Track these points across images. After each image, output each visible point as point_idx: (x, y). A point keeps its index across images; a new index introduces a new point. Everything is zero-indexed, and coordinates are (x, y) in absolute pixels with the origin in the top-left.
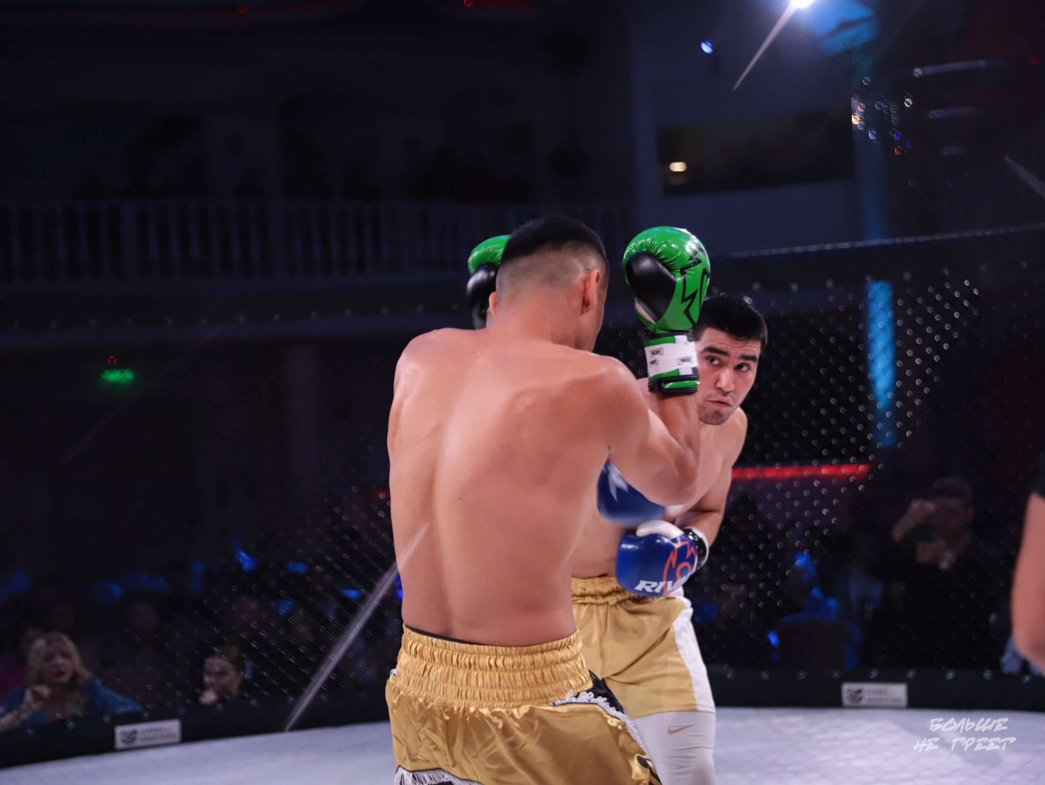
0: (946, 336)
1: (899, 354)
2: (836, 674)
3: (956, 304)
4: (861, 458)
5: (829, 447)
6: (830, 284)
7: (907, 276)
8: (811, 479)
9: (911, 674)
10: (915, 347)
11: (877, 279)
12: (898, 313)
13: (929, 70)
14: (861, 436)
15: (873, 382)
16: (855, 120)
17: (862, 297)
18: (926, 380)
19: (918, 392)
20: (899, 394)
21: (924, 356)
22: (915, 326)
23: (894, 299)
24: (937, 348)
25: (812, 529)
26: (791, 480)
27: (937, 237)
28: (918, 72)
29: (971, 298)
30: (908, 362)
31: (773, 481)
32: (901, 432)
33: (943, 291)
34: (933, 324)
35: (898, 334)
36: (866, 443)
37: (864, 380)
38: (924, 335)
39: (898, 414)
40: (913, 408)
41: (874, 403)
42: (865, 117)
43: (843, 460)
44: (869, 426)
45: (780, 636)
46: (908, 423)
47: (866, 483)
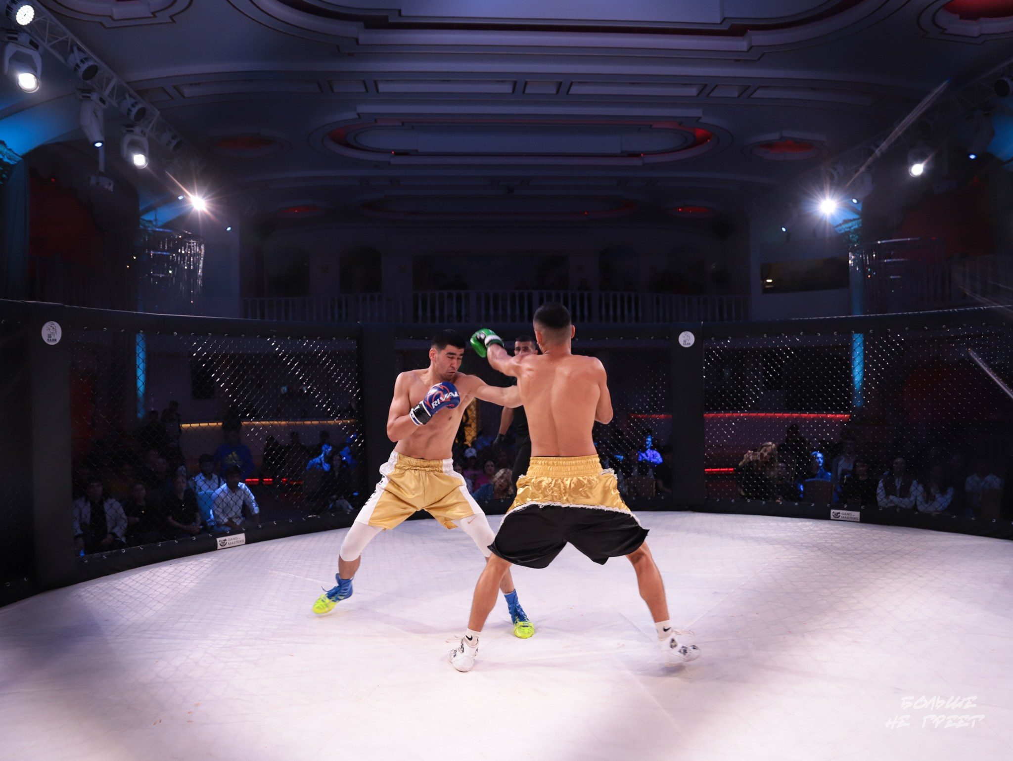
0: (888, 359)
1: (865, 366)
2: (828, 505)
3: (893, 344)
4: (846, 411)
5: (832, 406)
6: (835, 333)
7: (871, 331)
8: (823, 419)
9: (862, 507)
10: (873, 363)
11: (857, 332)
12: (866, 348)
13: (884, 242)
14: (846, 401)
15: (854, 378)
16: (850, 262)
17: (850, 340)
18: (878, 378)
19: (874, 383)
20: (865, 384)
21: (877, 367)
22: (873, 354)
23: (864, 341)
24: (883, 364)
25: (822, 441)
26: (814, 419)
27: (886, 314)
28: (879, 242)
29: (901, 342)
30: (870, 370)
31: (805, 419)
32: (865, 401)
33: (887, 338)
34: (882, 353)
35: (866, 357)
36: (849, 405)
37: (849, 377)
38: (878, 358)
39: (864, 393)
40: (871, 390)
41: (854, 387)
42: (854, 260)
43: (838, 412)
44: (850, 397)
45: (804, 487)
46: (868, 397)
47: (848, 423)
